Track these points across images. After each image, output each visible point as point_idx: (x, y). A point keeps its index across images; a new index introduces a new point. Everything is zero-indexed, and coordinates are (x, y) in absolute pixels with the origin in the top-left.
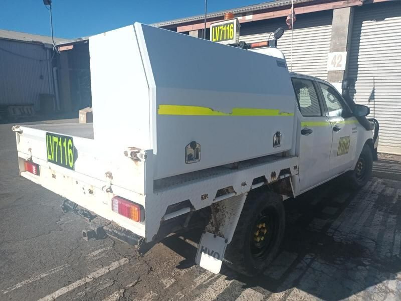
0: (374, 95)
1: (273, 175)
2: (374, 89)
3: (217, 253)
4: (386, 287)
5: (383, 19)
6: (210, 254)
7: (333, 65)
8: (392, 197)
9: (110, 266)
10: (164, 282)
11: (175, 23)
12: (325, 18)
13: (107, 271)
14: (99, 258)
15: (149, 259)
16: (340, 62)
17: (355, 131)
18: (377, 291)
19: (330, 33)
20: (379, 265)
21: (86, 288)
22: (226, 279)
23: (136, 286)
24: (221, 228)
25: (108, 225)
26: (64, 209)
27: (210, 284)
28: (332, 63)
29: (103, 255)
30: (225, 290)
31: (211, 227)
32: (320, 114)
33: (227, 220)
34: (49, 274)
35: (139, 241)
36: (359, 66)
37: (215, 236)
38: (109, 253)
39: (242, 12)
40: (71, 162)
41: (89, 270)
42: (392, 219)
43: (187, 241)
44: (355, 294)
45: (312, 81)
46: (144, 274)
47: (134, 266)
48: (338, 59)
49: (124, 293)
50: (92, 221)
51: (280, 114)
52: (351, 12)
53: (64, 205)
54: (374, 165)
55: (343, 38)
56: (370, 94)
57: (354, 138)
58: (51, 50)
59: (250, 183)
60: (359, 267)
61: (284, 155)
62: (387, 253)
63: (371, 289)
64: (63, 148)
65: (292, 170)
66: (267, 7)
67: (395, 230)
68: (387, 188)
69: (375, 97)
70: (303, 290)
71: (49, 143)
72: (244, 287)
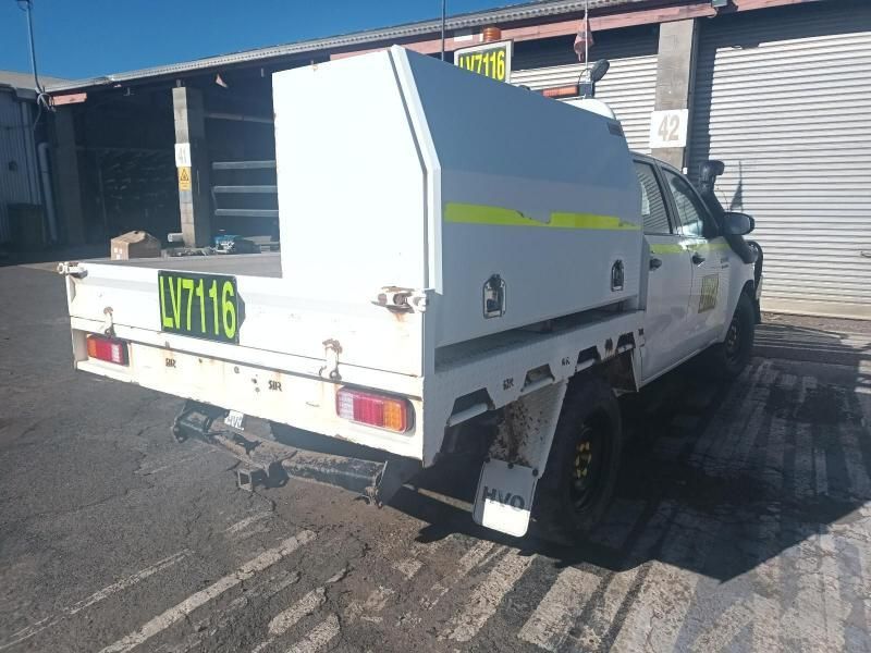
0: (741, 197)
1: (609, 345)
2: (741, 185)
3: (519, 498)
4: (817, 547)
5: (755, 45)
6: (504, 501)
7: (662, 137)
8: (795, 392)
9: (281, 548)
10: (401, 568)
11: (325, 47)
12: (643, 40)
13: (278, 557)
14: (252, 533)
15: (355, 529)
16: (675, 130)
17: (724, 264)
18: (802, 554)
19: (655, 72)
20: (797, 511)
21: (245, 590)
22: (520, 554)
23: (346, 580)
24: (521, 450)
25: (293, 456)
26: (178, 435)
27: (492, 564)
28: (660, 133)
29: (259, 528)
30: (525, 573)
31: (500, 450)
32: (668, 232)
33: (531, 433)
34: (155, 570)
35: (374, 478)
36: (712, 139)
37: (511, 466)
38: (271, 524)
39: (472, 25)
40: (230, 326)
41: (239, 558)
42: (803, 430)
43: (423, 491)
44: (764, 561)
45: (651, 165)
46: (356, 557)
47: (329, 544)
48: (671, 124)
49: (325, 594)
50: (252, 453)
51: (621, 225)
52: (694, 30)
53: (178, 426)
54: (758, 335)
55: (681, 82)
56: (733, 194)
57: (724, 277)
58: (33, 104)
59: (574, 359)
60: (762, 517)
61: (619, 309)
62: (806, 490)
63: (790, 552)
64: (209, 302)
65: (636, 335)
66: (525, 17)
67: (813, 450)
68: (784, 376)
69: (744, 200)
70: (670, 563)
71: (167, 294)
72: (560, 567)
